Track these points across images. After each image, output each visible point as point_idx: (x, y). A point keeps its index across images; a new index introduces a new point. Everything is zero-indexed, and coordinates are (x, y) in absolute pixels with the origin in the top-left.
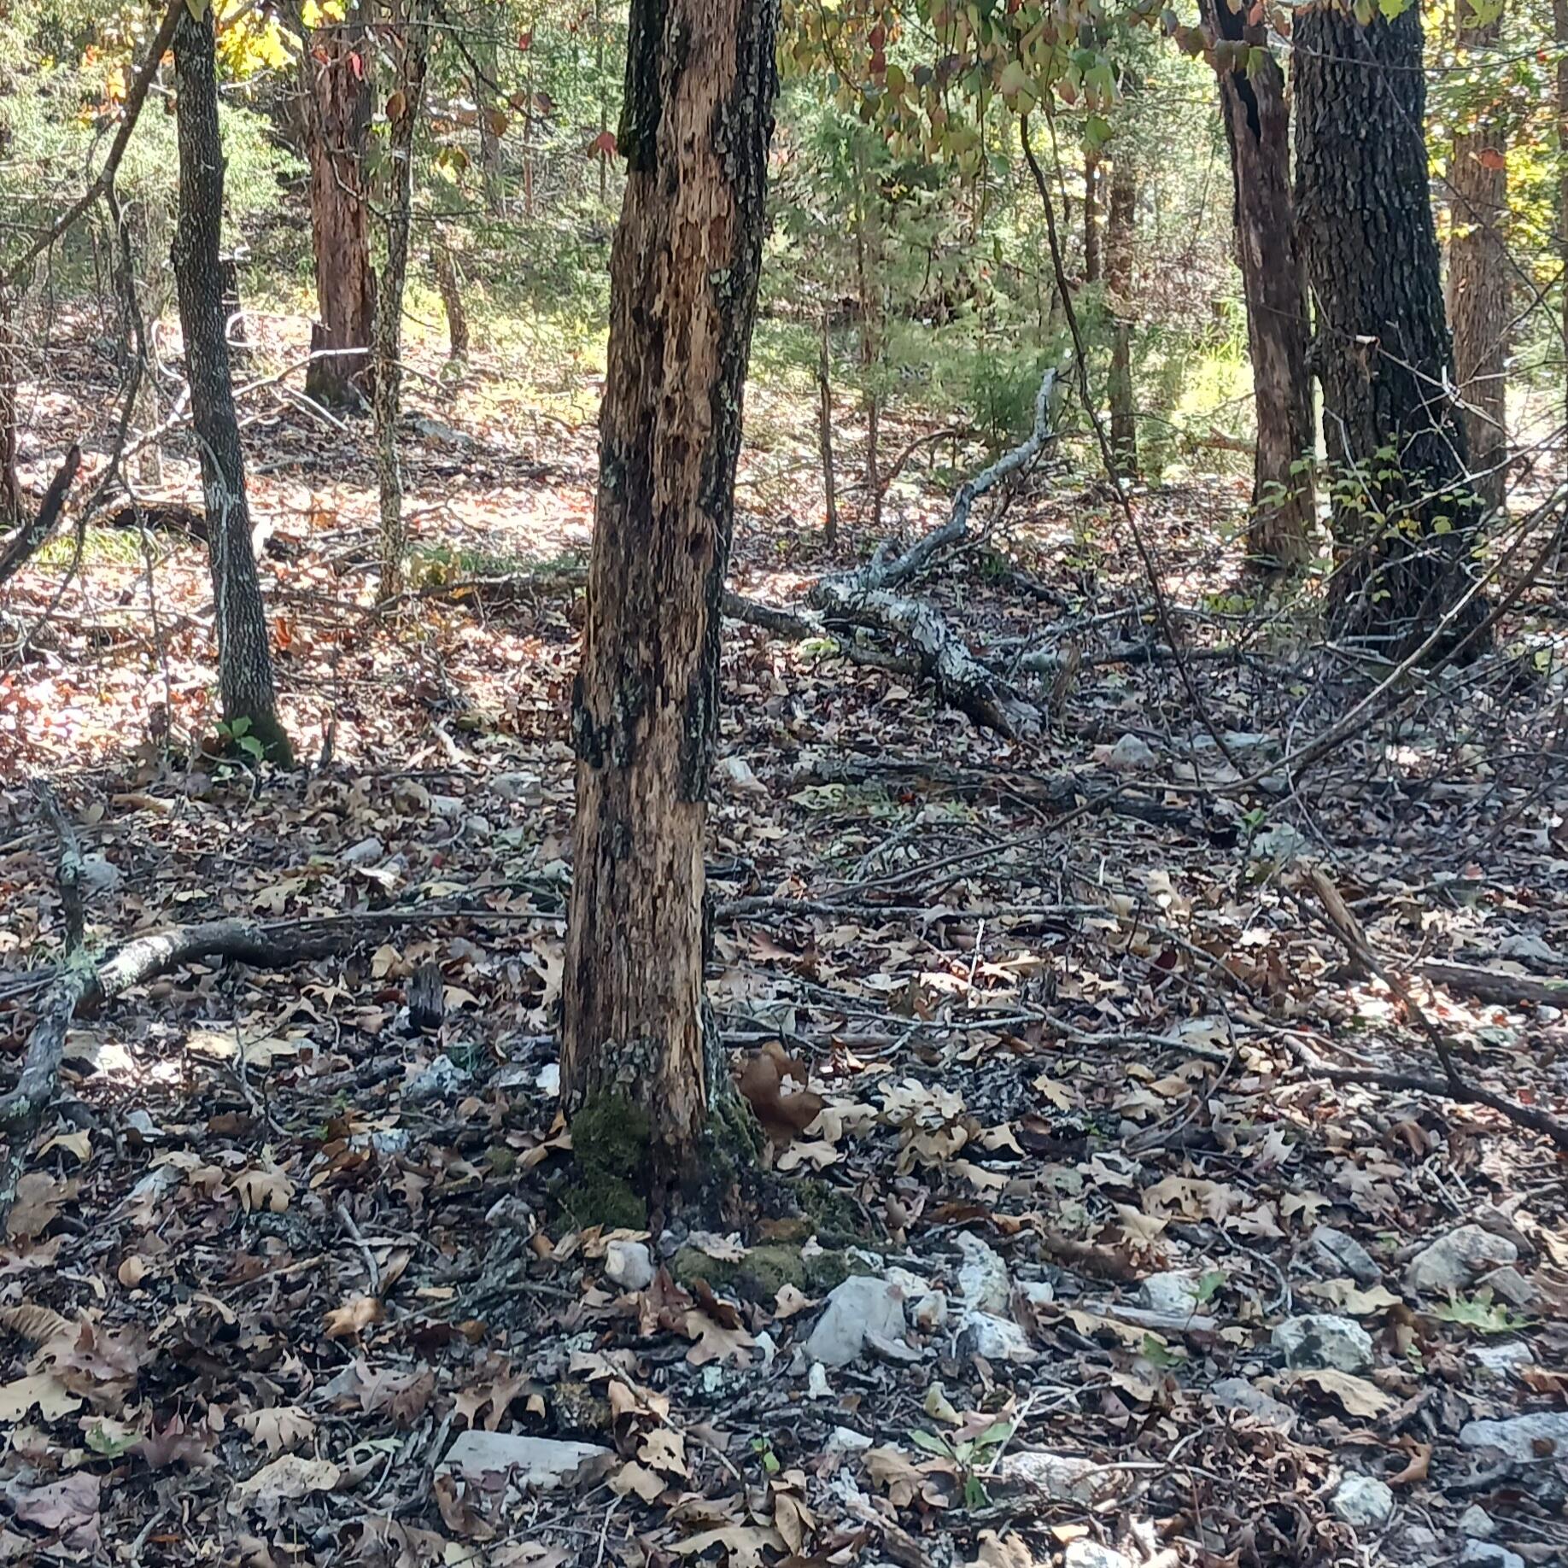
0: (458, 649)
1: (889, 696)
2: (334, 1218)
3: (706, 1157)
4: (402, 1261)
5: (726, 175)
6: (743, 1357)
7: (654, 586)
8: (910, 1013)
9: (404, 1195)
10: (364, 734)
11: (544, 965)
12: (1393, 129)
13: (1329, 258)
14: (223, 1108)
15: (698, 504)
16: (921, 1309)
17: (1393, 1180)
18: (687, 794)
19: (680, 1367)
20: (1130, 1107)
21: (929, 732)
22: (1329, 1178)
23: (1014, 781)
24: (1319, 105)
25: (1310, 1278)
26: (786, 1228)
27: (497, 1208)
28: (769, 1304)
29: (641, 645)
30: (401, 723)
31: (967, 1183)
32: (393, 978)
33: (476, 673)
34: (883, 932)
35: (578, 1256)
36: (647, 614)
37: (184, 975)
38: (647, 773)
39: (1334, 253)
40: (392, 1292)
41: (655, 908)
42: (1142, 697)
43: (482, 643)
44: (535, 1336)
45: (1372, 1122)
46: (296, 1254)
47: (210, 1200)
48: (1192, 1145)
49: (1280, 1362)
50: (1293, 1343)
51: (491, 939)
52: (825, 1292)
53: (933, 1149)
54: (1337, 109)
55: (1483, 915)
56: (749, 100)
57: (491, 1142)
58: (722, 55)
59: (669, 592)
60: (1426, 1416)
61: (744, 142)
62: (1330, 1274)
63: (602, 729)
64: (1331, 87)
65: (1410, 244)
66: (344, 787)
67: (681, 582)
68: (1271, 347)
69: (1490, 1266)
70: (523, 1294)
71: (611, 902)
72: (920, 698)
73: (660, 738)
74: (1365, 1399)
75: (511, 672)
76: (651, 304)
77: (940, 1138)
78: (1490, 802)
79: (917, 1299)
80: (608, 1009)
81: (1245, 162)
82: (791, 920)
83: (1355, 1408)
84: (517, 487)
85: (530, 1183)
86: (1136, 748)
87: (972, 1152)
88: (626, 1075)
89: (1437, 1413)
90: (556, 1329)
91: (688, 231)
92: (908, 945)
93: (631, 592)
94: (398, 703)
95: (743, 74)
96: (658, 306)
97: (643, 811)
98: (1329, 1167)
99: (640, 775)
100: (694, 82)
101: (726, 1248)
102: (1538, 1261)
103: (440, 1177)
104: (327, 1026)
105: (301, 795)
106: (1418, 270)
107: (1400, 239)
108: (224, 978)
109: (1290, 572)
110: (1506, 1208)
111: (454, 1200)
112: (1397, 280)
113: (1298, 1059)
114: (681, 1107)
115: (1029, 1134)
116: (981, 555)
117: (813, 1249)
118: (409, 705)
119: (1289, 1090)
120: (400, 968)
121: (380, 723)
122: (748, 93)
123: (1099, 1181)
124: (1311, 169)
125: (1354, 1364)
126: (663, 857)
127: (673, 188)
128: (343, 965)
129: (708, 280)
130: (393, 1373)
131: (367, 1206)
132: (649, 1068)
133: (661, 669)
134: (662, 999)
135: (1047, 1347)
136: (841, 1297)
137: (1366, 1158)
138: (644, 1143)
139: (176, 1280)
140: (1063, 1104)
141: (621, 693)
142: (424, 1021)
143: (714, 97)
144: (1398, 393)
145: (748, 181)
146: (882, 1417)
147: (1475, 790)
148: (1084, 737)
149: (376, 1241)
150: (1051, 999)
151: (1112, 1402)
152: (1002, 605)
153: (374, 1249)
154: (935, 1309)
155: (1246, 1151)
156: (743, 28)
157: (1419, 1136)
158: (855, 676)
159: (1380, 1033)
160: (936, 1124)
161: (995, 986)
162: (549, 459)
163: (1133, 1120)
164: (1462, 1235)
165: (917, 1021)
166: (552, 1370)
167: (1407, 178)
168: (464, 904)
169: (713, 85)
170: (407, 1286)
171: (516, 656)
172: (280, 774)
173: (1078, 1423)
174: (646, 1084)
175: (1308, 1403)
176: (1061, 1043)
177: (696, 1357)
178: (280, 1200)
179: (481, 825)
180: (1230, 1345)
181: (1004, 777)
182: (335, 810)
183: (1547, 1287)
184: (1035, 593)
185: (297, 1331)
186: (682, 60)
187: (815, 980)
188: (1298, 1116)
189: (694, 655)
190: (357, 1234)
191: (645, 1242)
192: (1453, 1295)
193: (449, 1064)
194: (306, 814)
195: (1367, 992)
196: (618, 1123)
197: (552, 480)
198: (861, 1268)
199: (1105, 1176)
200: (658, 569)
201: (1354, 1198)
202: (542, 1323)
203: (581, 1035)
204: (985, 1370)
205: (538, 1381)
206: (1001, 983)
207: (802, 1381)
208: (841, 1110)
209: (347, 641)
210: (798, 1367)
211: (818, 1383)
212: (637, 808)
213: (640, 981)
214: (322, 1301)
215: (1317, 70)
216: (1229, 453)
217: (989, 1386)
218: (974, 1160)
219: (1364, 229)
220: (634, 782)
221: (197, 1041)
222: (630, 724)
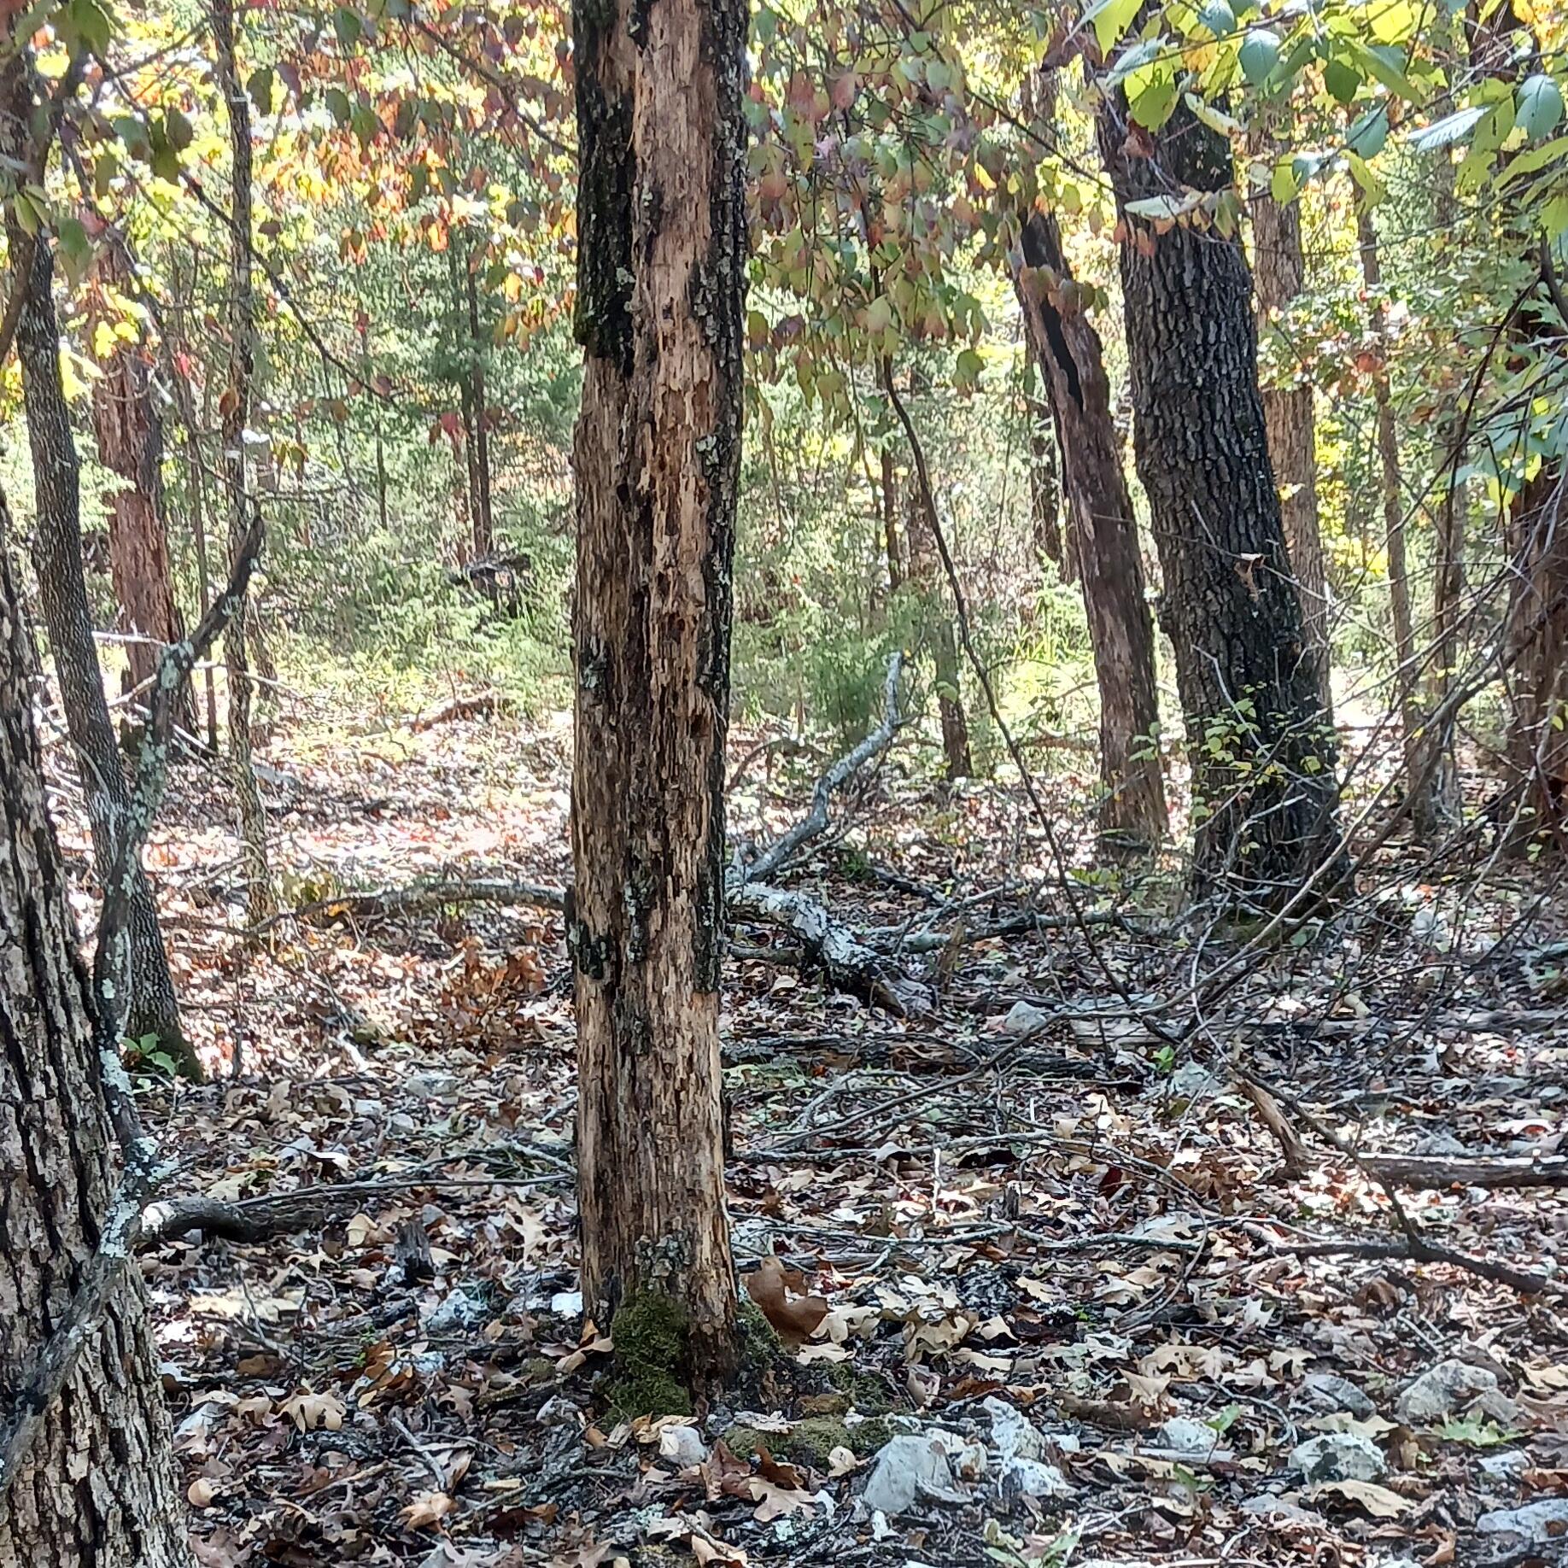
0: (338, 969)
1: (777, 986)
2: (389, 1431)
3: (741, 1346)
4: (465, 1460)
5: (707, 338)
6: (808, 1512)
7: (658, 773)
8: (887, 1233)
9: (453, 1405)
10: (262, 1051)
11: (519, 1220)
12: (1228, 376)
13: (1175, 512)
14: (246, 1354)
15: (696, 683)
16: (964, 1460)
17: (1370, 1332)
18: (704, 983)
19: (750, 1525)
20: (1111, 1294)
21: (822, 1016)
22: (1309, 1336)
23: (920, 1048)
24: (1153, 355)
25: (1310, 1415)
26: (826, 1402)
27: (547, 1407)
28: (824, 1466)
29: (649, 835)
30: (297, 1039)
31: (974, 1369)
32: (371, 1244)
33: (360, 991)
34: (837, 1173)
35: (633, 1443)
36: (653, 802)
37: (167, 1252)
38: (662, 967)
39: (1179, 506)
40: (461, 1487)
41: (678, 1102)
42: (1024, 971)
43: (360, 963)
44: (605, 1514)
45: (1341, 1287)
46: (361, 1464)
47: (262, 1427)
48: (1175, 1320)
49: (1300, 1481)
50: (1311, 1463)
51: (457, 1207)
52: (871, 1453)
53: (939, 1337)
54: (1172, 359)
55: (1393, 1127)
56: (726, 260)
57: (525, 1356)
58: (696, 217)
59: (674, 779)
60: (1443, 1512)
61: (722, 304)
62: (1329, 1410)
63: (600, 939)
64: (1164, 336)
65: (1253, 492)
66: (264, 1094)
67: (684, 767)
68: (1109, 621)
69: (1474, 1392)
70: (585, 1477)
71: (634, 1100)
72: (808, 986)
73: (673, 929)
74: (1386, 1503)
75: (395, 988)
76: (637, 479)
77: (946, 1326)
78: (1377, 1035)
79: (958, 1455)
80: (637, 1209)
81: (1070, 431)
82: (744, 1171)
83: (1377, 1510)
84: (354, 822)
85: (573, 1385)
86: (1029, 1014)
87: (972, 1341)
88: (661, 1269)
89: (1453, 1509)
90: (625, 1504)
91: (670, 399)
92: (863, 1182)
93: (634, 781)
94: (290, 1022)
95: (718, 234)
96: (645, 481)
97: (660, 1005)
98: (1308, 1327)
99: (655, 969)
100: (670, 246)
101: (774, 1422)
102: (1518, 1386)
103: (484, 1387)
104: (322, 1285)
105: (221, 1103)
106: (1262, 518)
107: (1243, 488)
108: (207, 1252)
109: (1144, 850)
110: (1483, 1342)
111: (504, 1405)
112: (1242, 530)
113: (1259, 1242)
114: (714, 1294)
115: (1023, 1324)
116: (839, 852)
117: (853, 1418)
118: (301, 1023)
119: (1256, 1268)
120: (376, 1235)
121: (275, 1041)
122: (725, 254)
123: (1096, 1356)
124: (1150, 421)
125: (1372, 1474)
126: (683, 1050)
127: (653, 357)
128: (319, 1237)
129: (694, 447)
130: (479, 1552)
131: (418, 1417)
132: (683, 1260)
133: (669, 856)
134: (691, 1192)
135: (1085, 1484)
136: (887, 1454)
137: (1341, 1316)
138: (683, 1333)
139: (248, 1495)
140: (1045, 1298)
141: (632, 886)
142: (418, 1273)
143: (690, 260)
144: (1251, 646)
145: (728, 345)
146: (947, 1550)
147: (1362, 1027)
148: (973, 1010)
149: (435, 1447)
150: (1013, 1214)
151: (1157, 1520)
152: (867, 900)
153: (434, 1454)
154: (976, 1460)
155: (1228, 1321)
156: (715, 188)
157: (1389, 1292)
158: (739, 970)
159: (1328, 1220)
160: (939, 1314)
161: (956, 1210)
162: (379, 794)
163: (1115, 1305)
164: (1444, 1369)
165: (893, 1239)
166: (630, 1538)
167: (1245, 426)
168: (423, 1176)
169: (689, 247)
170: (476, 1480)
171: (398, 973)
172: (194, 1089)
173: (1128, 1540)
174: (681, 1277)
175: (1333, 1510)
176: (1032, 1250)
177: (763, 1515)
178: (334, 1418)
179: (406, 1122)
180: (1250, 1471)
181: (911, 1045)
182: (257, 1117)
183: (1528, 1405)
184: (898, 886)
185: (378, 1526)
186: (656, 224)
187: (781, 1218)
188: (1269, 1289)
189: (701, 841)
190: (414, 1440)
191: (693, 1426)
192: (1446, 1418)
193: (463, 1297)
194: (231, 1121)
195: (1307, 1189)
196: (660, 1316)
197: (387, 813)
198: (900, 1429)
199: (1100, 1352)
200: (661, 755)
201: (1336, 1349)
202: (609, 1501)
203: (603, 1246)
204: (1034, 1505)
205: (618, 1548)
206: (961, 1207)
207: (865, 1527)
208: (841, 1315)
209: (224, 968)
210: (860, 1516)
211: (881, 1529)
212: (655, 1003)
213: (668, 1176)
214: (395, 1501)
215: (1149, 320)
216: (1056, 751)
217: (1039, 1517)
218: (976, 1347)
219: (1207, 479)
220: (650, 977)
221: (201, 1304)
222: (643, 917)
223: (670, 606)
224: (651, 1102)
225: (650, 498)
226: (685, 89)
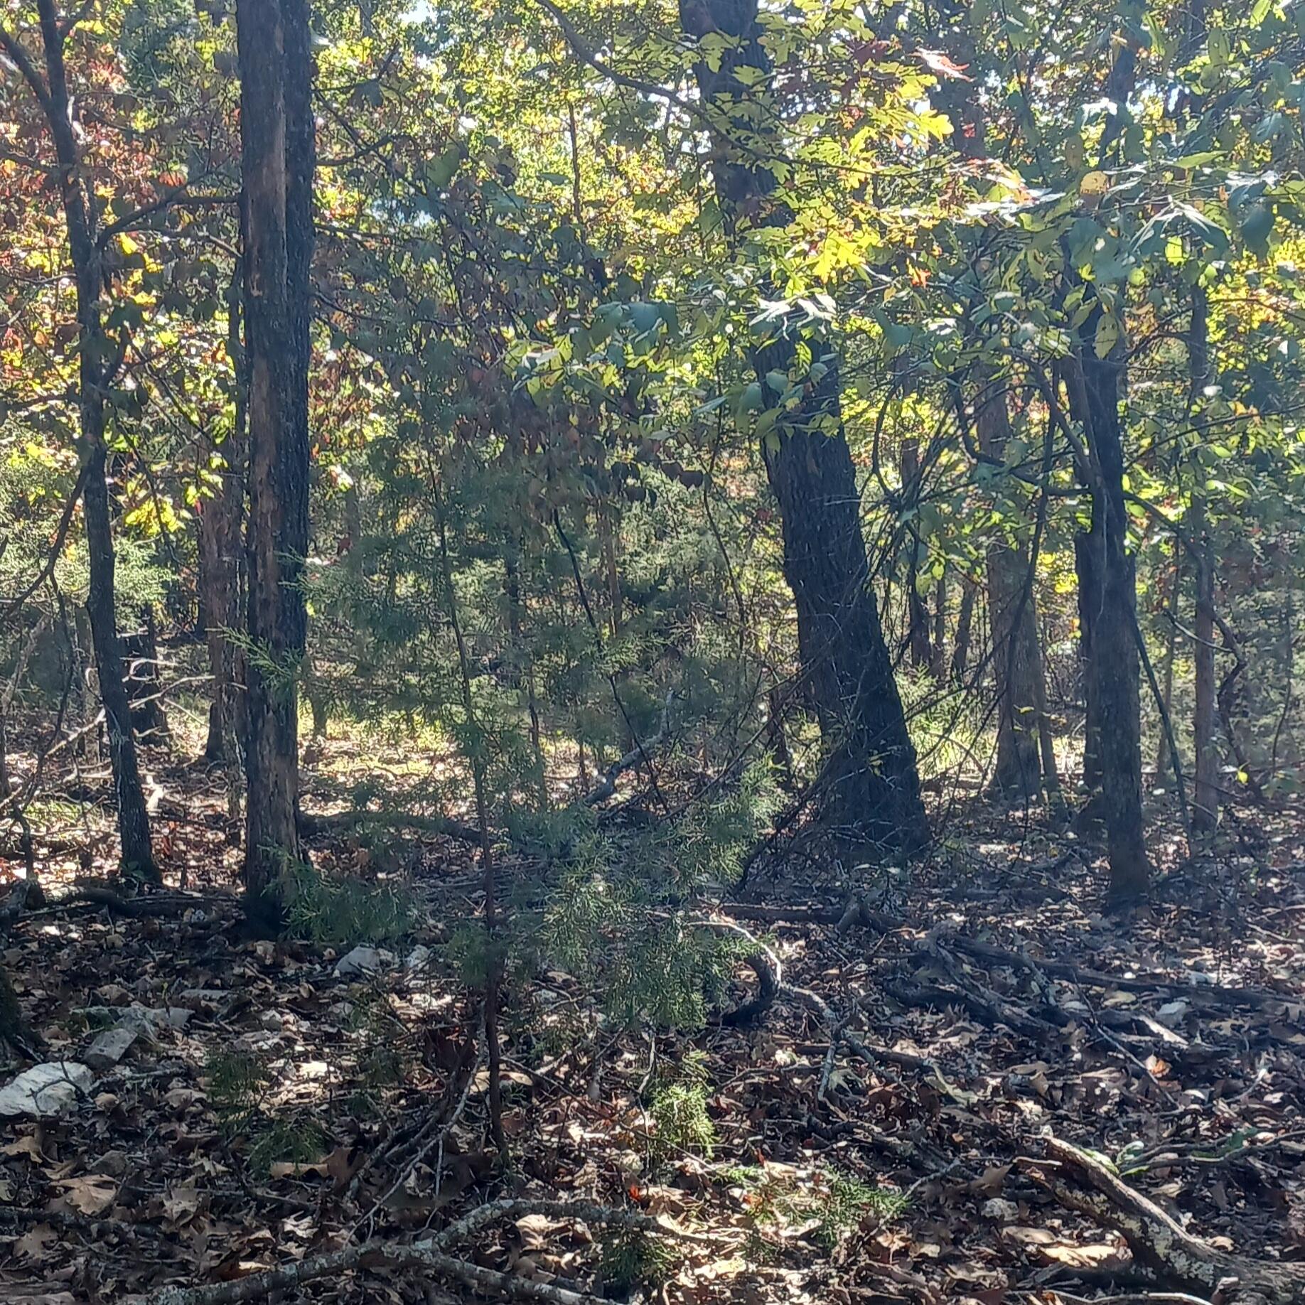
28: (321, 956)
222: (254, 722)
223: (264, 596)
224: (259, 801)
225: (255, 554)
226: (264, 400)
